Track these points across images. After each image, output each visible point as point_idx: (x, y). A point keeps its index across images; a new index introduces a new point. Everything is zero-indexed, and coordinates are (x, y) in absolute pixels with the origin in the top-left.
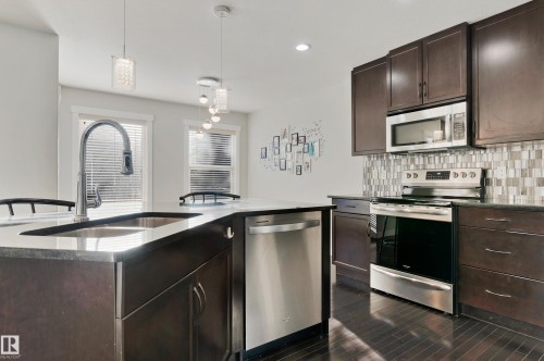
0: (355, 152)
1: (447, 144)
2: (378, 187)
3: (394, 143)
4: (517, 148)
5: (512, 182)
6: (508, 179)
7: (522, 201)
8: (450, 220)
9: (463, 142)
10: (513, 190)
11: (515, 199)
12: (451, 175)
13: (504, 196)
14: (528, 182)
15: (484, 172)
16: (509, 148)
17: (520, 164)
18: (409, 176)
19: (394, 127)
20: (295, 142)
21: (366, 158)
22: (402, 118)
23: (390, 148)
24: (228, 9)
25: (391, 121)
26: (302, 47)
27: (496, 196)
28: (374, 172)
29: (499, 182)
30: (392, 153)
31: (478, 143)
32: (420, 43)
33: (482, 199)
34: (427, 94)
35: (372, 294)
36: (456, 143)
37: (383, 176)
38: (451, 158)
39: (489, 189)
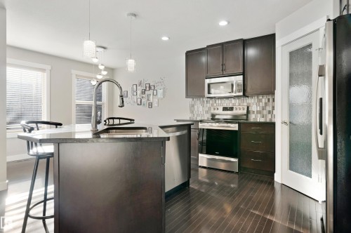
0: (187, 96)
1: (234, 94)
2: (198, 115)
3: (209, 93)
4: (261, 97)
5: (259, 112)
6: (257, 111)
7: (262, 120)
8: (237, 129)
9: (241, 94)
10: (259, 115)
11: (260, 119)
12: (234, 109)
13: (256, 118)
14: (265, 112)
15: (248, 108)
16: (258, 97)
17: (262, 104)
18: (214, 109)
19: (209, 85)
20: (148, 89)
21: (191, 99)
22: (213, 80)
23: (207, 95)
24: (135, 15)
25: (207, 81)
26: (165, 39)
27: (252, 118)
28: (196, 107)
29: (254, 112)
30: (208, 98)
31: (247, 94)
32: (222, 44)
33: (247, 120)
34: (225, 70)
35: (199, 169)
36: (238, 94)
37: (201, 109)
38: (233, 101)
39: (249, 115)
